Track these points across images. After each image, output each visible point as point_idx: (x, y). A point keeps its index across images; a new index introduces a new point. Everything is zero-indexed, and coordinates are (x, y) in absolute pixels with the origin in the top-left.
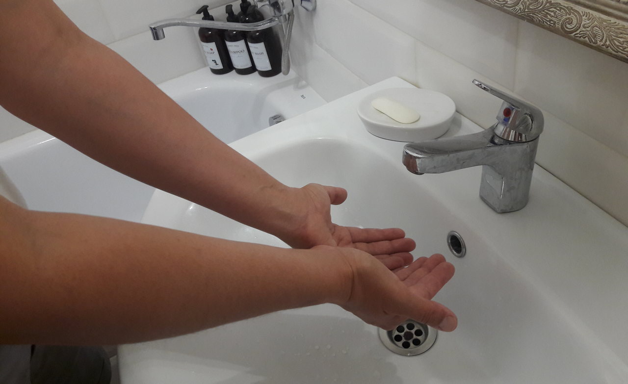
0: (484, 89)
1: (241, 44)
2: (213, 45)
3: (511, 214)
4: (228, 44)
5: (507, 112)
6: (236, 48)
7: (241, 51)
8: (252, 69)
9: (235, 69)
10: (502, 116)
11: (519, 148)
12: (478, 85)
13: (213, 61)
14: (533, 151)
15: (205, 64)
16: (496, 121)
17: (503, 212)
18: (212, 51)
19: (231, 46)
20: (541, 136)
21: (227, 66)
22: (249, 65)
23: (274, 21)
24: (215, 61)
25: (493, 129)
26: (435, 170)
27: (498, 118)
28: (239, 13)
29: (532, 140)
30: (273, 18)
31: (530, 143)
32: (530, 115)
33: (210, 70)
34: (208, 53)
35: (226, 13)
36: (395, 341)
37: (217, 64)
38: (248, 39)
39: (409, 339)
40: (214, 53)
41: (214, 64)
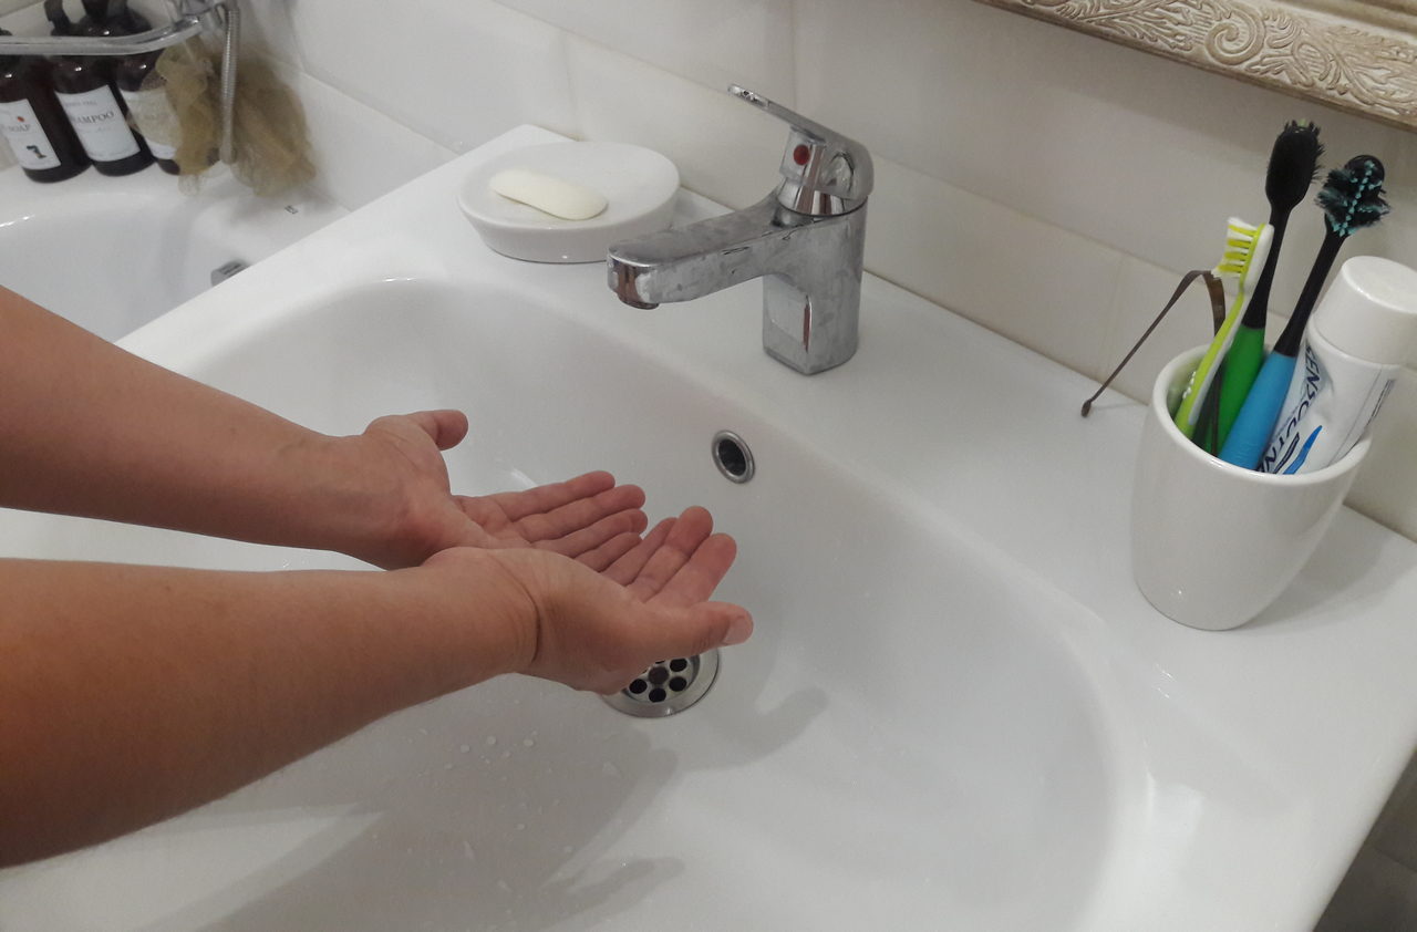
0: (755, 102)
1: (101, 97)
2: (23, 108)
3: (835, 370)
4: (65, 99)
5: (801, 155)
6: (90, 112)
7: (105, 116)
8: (142, 159)
9: (94, 163)
10: (792, 164)
11: (829, 229)
12: (741, 96)
13: (29, 148)
14: (860, 232)
16: (780, 180)
18: (22, 124)
19: (74, 104)
20: (871, 198)
21: (72, 159)
22: (133, 149)
23: (188, 25)
24: (34, 149)
25: (776, 195)
26: (682, 294)
27: (781, 172)
28: (82, 20)
29: (857, 209)
30: (188, 19)
31: (851, 215)
32: (847, 157)
33: (23, 173)
34: (13, 129)
35: (50, 19)
36: (633, 694)
37: (41, 156)
38: (118, 83)
39: (661, 683)
40: (28, 127)
41: (35, 156)
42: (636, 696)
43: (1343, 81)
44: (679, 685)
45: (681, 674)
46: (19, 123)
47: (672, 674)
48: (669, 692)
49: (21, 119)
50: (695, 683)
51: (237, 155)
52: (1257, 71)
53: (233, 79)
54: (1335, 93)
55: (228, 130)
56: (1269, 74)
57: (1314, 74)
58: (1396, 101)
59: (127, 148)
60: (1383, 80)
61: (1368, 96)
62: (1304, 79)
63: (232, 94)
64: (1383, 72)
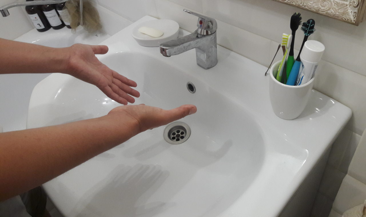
0: (189, 13)
1: (53, 12)
2: (36, 15)
3: (212, 68)
4: (45, 13)
5: (201, 22)
6: (51, 15)
7: (54, 16)
8: (63, 25)
9: (52, 27)
10: (199, 25)
13: (38, 24)
15: (33, 27)
17: (208, 68)
18: (36, 19)
19: (47, 14)
21: (47, 26)
22: (60, 23)
26: (176, 54)
29: (214, 33)
32: (211, 22)
33: (37, 30)
34: (34, 20)
36: (173, 140)
37: (40, 26)
38: (57, 8)
39: (178, 137)
43: (305, 4)
44: (182, 137)
45: (183, 135)
47: (181, 135)
48: (180, 139)
50: (186, 137)
51: (84, 24)
52: (289, 2)
53: (82, 7)
54: (303, 6)
55: (82, 18)
56: (291, 3)
57: (299, 3)
58: (315, 8)
60: (312, 4)
61: (310, 7)
62: (297, 4)
63: (82, 10)
64: (312, 2)
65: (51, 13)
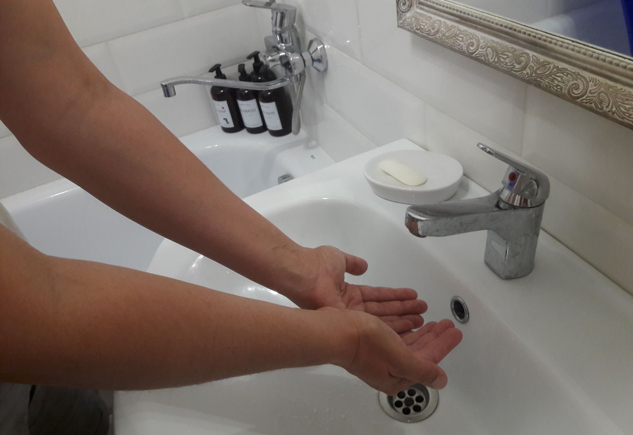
0: (489, 152)
1: (252, 103)
2: (224, 104)
3: (518, 279)
4: (240, 103)
5: (513, 177)
6: (247, 108)
7: (253, 111)
8: (263, 128)
9: (246, 128)
10: (508, 181)
11: (523, 213)
12: (482, 149)
13: (224, 119)
14: (539, 217)
15: (216, 122)
16: (501, 186)
17: (508, 278)
18: (223, 110)
19: (242, 105)
20: (547, 201)
21: (238, 125)
22: (260, 124)
23: (285, 80)
24: (226, 120)
25: (498, 193)
26: (438, 234)
27: (503, 182)
28: (252, 73)
29: (538, 206)
30: (285, 78)
31: (535, 208)
32: (536, 181)
33: (221, 128)
34: (219, 111)
35: (239, 72)
36: (396, 407)
37: (228, 123)
38: (259, 98)
39: (409, 406)
40: (225, 111)
41: (226, 122)
42: (397, 408)
44: (418, 409)
45: (420, 404)
46: (222, 109)
47: (415, 403)
48: (412, 411)
49: (223, 108)
50: (425, 410)
59: (259, 124)
65: (249, 105)
